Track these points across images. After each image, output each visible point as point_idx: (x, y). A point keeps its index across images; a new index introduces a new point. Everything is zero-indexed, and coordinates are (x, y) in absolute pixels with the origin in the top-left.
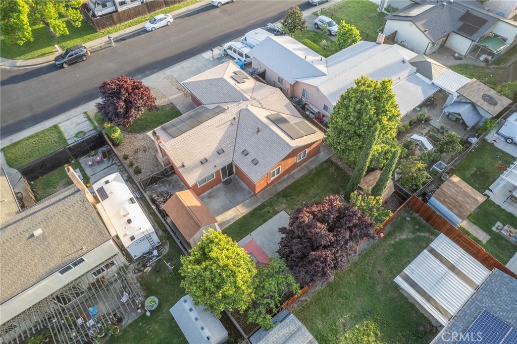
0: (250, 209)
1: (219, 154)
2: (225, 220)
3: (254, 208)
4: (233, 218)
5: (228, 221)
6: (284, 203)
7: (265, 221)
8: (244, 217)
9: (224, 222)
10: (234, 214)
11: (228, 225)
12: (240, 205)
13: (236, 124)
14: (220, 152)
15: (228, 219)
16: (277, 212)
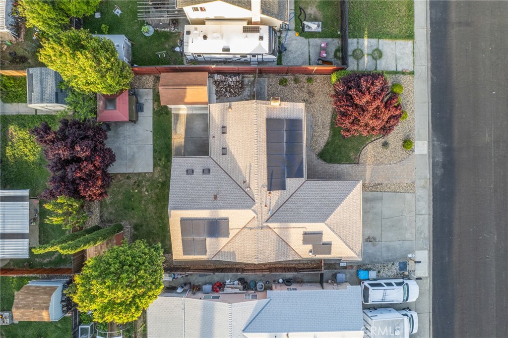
0: (173, 148)
1: (223, 148)
2: (179, 122)
3: (173, 151)
4: (175, 129)
5: (176, 124)
6: (159, 179)
7: (155, 151)
8: (170, 138)
9: (177, 120)
10: (178, 132)
11: (173, 120)
12: (183, 143)
13: (243, 186)
14: (224, 151)
15: (178, 125)
16: (155, 165)
